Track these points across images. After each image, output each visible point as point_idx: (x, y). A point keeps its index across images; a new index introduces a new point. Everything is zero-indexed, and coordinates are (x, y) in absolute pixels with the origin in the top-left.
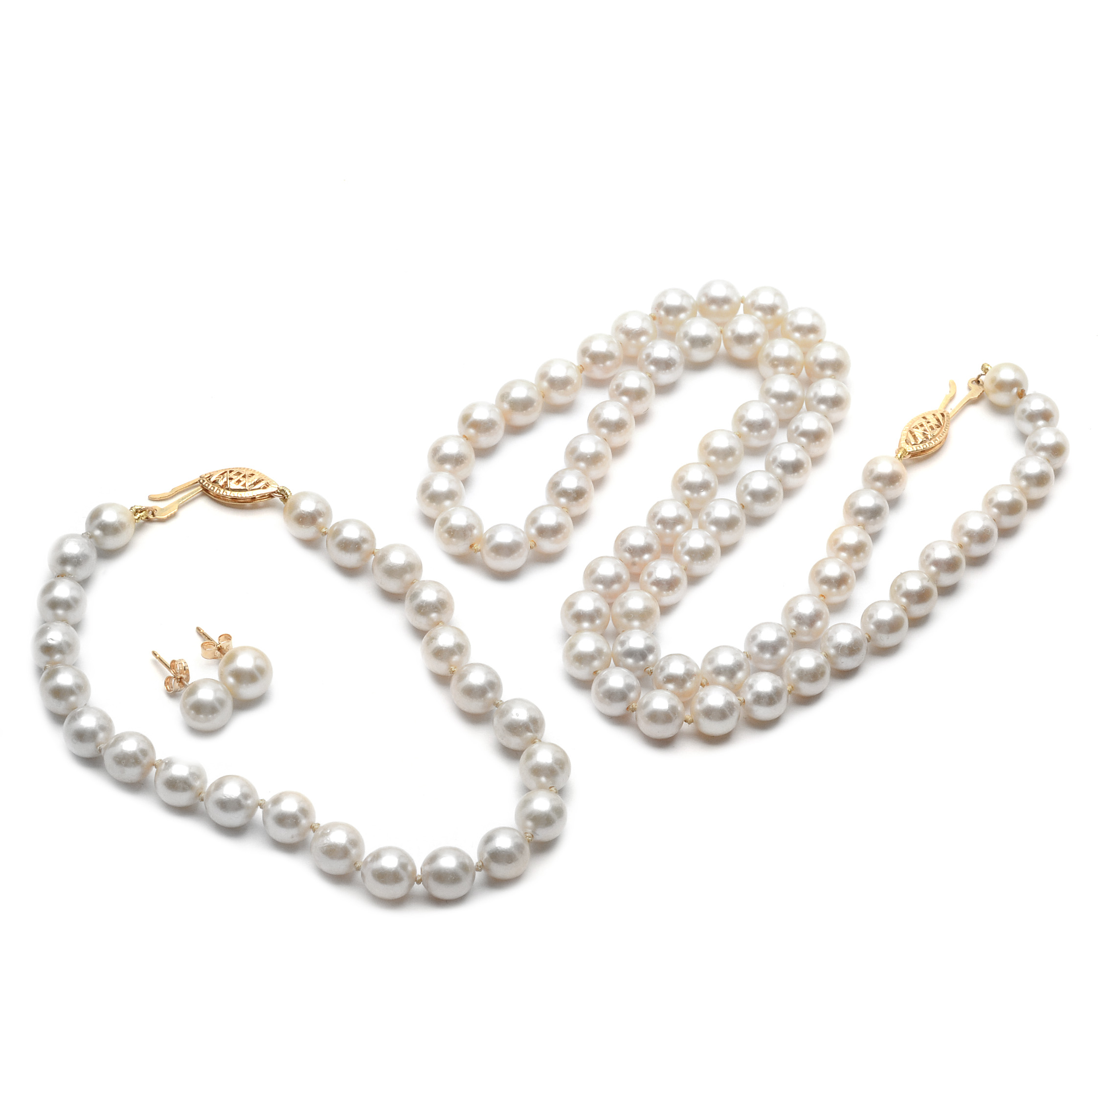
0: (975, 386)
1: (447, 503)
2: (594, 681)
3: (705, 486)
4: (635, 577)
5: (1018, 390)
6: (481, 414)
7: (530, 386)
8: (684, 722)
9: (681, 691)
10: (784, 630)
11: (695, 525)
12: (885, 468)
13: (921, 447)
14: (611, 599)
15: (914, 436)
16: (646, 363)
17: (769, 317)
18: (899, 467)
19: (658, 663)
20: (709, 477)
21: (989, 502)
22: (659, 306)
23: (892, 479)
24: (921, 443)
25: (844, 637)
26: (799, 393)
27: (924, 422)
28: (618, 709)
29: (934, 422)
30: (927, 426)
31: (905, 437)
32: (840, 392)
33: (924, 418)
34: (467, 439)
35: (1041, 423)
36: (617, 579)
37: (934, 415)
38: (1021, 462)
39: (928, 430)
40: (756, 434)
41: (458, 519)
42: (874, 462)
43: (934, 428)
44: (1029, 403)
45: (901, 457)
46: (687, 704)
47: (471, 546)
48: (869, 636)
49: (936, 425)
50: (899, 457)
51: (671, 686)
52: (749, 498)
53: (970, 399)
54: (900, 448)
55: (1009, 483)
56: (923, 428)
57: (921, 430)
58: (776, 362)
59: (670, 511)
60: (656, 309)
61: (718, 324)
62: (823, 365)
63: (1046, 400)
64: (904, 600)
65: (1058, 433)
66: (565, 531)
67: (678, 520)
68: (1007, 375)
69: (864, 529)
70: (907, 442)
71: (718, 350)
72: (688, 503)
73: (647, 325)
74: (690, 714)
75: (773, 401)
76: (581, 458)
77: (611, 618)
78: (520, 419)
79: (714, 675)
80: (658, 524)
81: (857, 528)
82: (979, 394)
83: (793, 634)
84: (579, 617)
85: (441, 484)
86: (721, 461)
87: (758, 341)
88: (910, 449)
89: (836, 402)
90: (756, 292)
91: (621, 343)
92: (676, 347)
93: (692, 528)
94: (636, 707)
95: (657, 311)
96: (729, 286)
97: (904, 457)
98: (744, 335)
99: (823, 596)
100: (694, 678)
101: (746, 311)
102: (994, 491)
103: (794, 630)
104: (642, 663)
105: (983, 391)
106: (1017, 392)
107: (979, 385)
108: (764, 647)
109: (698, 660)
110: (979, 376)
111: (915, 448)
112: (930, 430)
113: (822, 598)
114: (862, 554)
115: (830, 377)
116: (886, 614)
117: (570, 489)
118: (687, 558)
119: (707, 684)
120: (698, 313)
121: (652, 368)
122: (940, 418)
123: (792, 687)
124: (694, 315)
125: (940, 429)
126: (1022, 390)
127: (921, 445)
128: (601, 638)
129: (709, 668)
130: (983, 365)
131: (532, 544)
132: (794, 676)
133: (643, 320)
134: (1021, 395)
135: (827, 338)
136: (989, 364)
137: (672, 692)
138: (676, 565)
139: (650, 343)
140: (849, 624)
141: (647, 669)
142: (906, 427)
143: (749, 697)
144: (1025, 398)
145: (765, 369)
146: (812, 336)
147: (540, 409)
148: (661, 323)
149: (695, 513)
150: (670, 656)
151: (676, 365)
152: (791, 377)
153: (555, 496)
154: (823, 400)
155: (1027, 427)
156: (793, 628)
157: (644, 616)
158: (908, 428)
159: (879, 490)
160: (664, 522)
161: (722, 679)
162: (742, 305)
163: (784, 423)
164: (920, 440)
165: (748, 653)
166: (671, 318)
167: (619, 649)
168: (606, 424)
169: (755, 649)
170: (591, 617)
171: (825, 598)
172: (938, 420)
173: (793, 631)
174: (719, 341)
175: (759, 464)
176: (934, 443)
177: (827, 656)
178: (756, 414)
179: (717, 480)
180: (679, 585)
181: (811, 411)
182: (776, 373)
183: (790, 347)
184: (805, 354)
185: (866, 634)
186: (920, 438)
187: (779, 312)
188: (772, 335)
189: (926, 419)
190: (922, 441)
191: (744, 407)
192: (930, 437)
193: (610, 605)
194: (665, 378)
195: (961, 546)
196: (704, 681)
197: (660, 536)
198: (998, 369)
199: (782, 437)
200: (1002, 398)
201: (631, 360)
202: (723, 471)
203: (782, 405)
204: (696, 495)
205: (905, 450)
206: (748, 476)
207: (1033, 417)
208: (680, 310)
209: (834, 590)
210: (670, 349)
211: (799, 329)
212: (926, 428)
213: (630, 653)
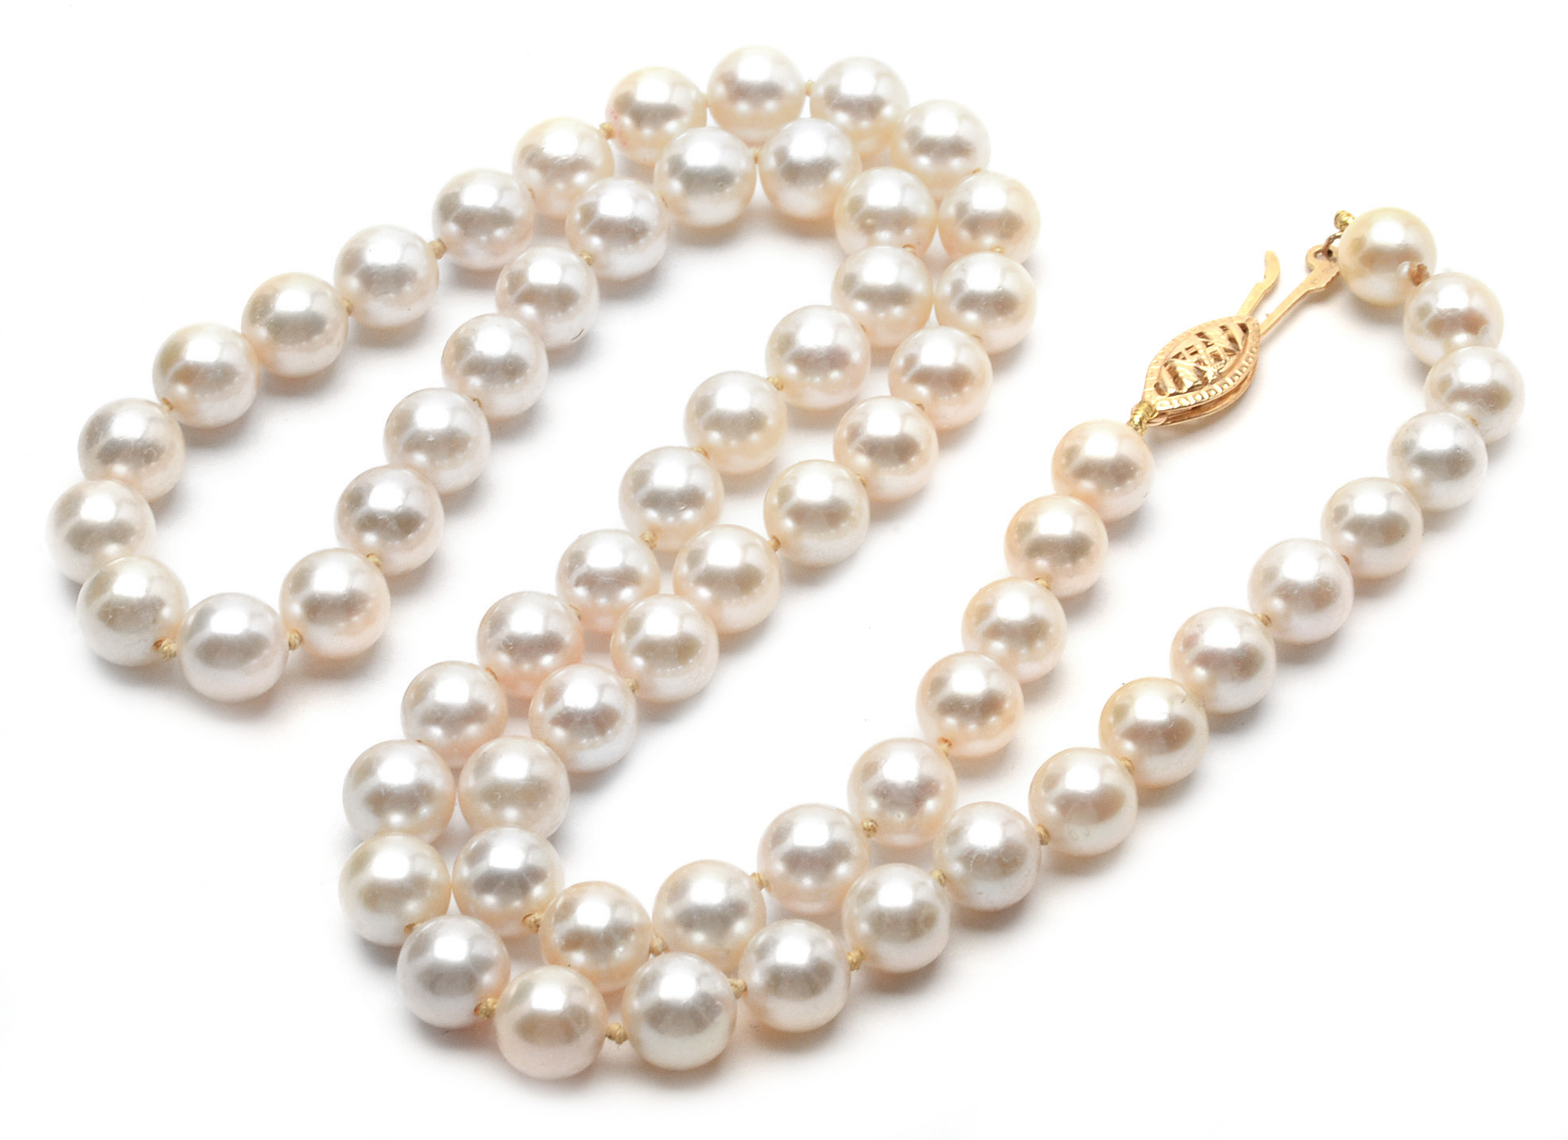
0: (1322, 262)
1: (112, 549)
2: (403, 948)
3: (691, 498)
4: (518, 707)
5: (1411, 265)
6: (202, 352)
7: (318, 289)
8: (607, 1039)
9: (603, 967)
10: (847, 821)
11: (667, 587)
12: (1101, 448)
13: (1189, 400)
14: (455, 760)
15: (1176, 378)
16: (582, 232)
17: (865, 124)
18: (1132, 448)
19: (552, 902)
20: (703, 479)
21: (1338, 515)
22: (625, 104)
23: (1119, 473)
24: (1191, 389)
25: (985, 835)
26: (919, 287)
27: (1198, 344)
28: (454, 1011)
29: (1220, 343)
30: (1204, 353)
31: (1154, 379)
32: (1010, 285)
33: (1201, 335)
34: (171, 408)
35: (1461, 338)
36: (474, 713)
37: (1224, 328)
38: (1413, 426)
39: (1207, 362)
40: (817, 380)
41: (129, 585)
42: (1077, 433)
43: (1222, 356)
44: (1434, 292)
45: (1140, 423)
46: (613, 999)
47: (157, 644)
48: (1046, 832)
49: (1226, 350)
50: (1137, 421)
51: (579, 957)
52: (789, 524)
53: (1308, 292)
54: (1142, 402)
55: (1385, 474)
56: (1195, 358)
57: (1191, 362)
58: (869, 221)
59: (604, 558)
60: (613, 112)
61: (750, 144)
62: (977, 224)
63: (1473, 288)
64: (1129, 746)
65: (1497, 361)
66: (369, 605)
67: (626, 577)
68: (1387, 235)
69: (1048, 588)
70: (1159, 390)
71: (748, 198)
72: (652, 539)
73: (588, 150)
74: (621, 1023)
75: (861, 306)
76: (418, 442)
77: (457, 801)
78: (295, 360)
79: (680, 931)
80: (577, 584)
81: (1031, 585)
82: (1329, 280)
83: (871, 831)
84: (381, 801)
85: (99, 508)
86: (733, 443)
87: (836, 176)
88: (1163, 404)
89: (1001, 305)
90: (837, 70)
91: (531, 190)
92: (652, 197)
93: (660, 593)
94: (495, 1006)
95: (616, 118)
96: (780, 61)
97: (1148, 422)
98: (803, 164)
99: (946, 741)
100: (633, 938)
101: (815, 113)
102: (1347, 492)
103: (872, 821)
104: (517, 904)
105: (1338, 274)
106: (1410, 272)
107: (1330, 261)
108: (799, 861)
109: (646, 895)
110: (1331, 240)
111: (1175, 403)
112: (1212, 360)
113: (945, 746)
114: (1039, 644)
115: (992, 250)
116: (1084, 779)
117: (384, 512)
118: (639, 662)
119: (666, 949)
120: (710, 121)
121: (596, 241)
122: (1238, 334)
123: (862, 954)
124: (700, 122)
125: (1234, 357)
126: (1419, 266)
127: (1190, 395)
128: (428, 851)
129: (669, 913)
130: (1337, 215)
131: (294, 638)
132: (864, 927)
133: (582, 137)
134: (1418, 276)
135: (993, 165)
136: (1350, 212)
137: (582, 972)
138: (613, 680)
139: (594, 186)
140: (997, 804)
141: (529, 918)
142: (1159, 357)
143: (756, 978)
144: (1426, 284)
145: (848, 235)
146: (956, 163)
147: (339, 336)
148: (624, 143)
149: (665, 559)
150: (581, 888)
151: (650, 234)
152: (906, 255)
153: (353, 529)
154: (971, 301)
155: (1431, 349)
156: (872, 817)
157: (531, 794)
158: (1163, 357)
159: (1087, 499)
160: (592, 581)
161: (699, 938)
162: (808, 100)
163: (881, 355)
164: (1188, 384)
165: (762, 877)
166: (647, 132)
167: (465, 871)
168: (482, 367)
169: (779, 867)
170: (411, 799)
171: (950, 745)
172: (1232, 340)
173: (870, 824)
174: (749, 178)
175: (820, 447)
176: (1220, 391)
177: (945, 880)
178: (815, 336)
179: (720, 484)
180: (617, 724)
181: (946, 325)
182: (872, 243)
183: (905, 187)
184: (938, 202)
185: (1040, 825)
186: (1189, 379)
187: (887, 111)
188: (868, 162)
189: (1205, 337)
190: (1192, 387)
191: (793, 319)
192: (1210, 376)
193: (456, 772)
194: (627, 262)
195: (1267, 621)
196: (657, 943)
197: (582, 616)
198: (1367, 222)
199: (879, 384)
200: (1378, 287)
201: (550, 227)
202: (741, 464)
203: (882, 315)
204: (671, 519)
205: (1150, 406)
206: (790, 472)
207: (1445, 325)
208: (668, 112)
209: (972, 727)
210: (636, 200)
211: (927, 147)
212: (1203, 357)
213: (491, 882)
